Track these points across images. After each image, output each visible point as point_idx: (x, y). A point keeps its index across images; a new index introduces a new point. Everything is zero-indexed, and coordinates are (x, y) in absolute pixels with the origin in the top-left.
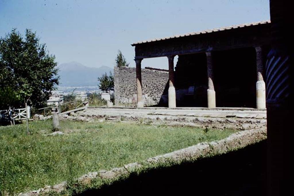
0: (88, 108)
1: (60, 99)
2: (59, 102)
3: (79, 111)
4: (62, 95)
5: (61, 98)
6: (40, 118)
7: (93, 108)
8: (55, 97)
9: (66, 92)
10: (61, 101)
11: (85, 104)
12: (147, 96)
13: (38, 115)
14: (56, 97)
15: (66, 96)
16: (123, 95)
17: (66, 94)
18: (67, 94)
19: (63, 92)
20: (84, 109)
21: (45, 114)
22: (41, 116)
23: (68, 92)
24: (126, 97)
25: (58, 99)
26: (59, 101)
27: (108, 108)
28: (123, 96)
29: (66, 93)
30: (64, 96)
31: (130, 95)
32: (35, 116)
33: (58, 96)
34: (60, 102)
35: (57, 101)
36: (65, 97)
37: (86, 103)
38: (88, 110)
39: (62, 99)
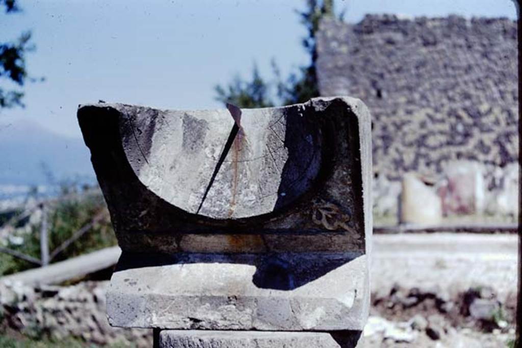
27: (411, 231)
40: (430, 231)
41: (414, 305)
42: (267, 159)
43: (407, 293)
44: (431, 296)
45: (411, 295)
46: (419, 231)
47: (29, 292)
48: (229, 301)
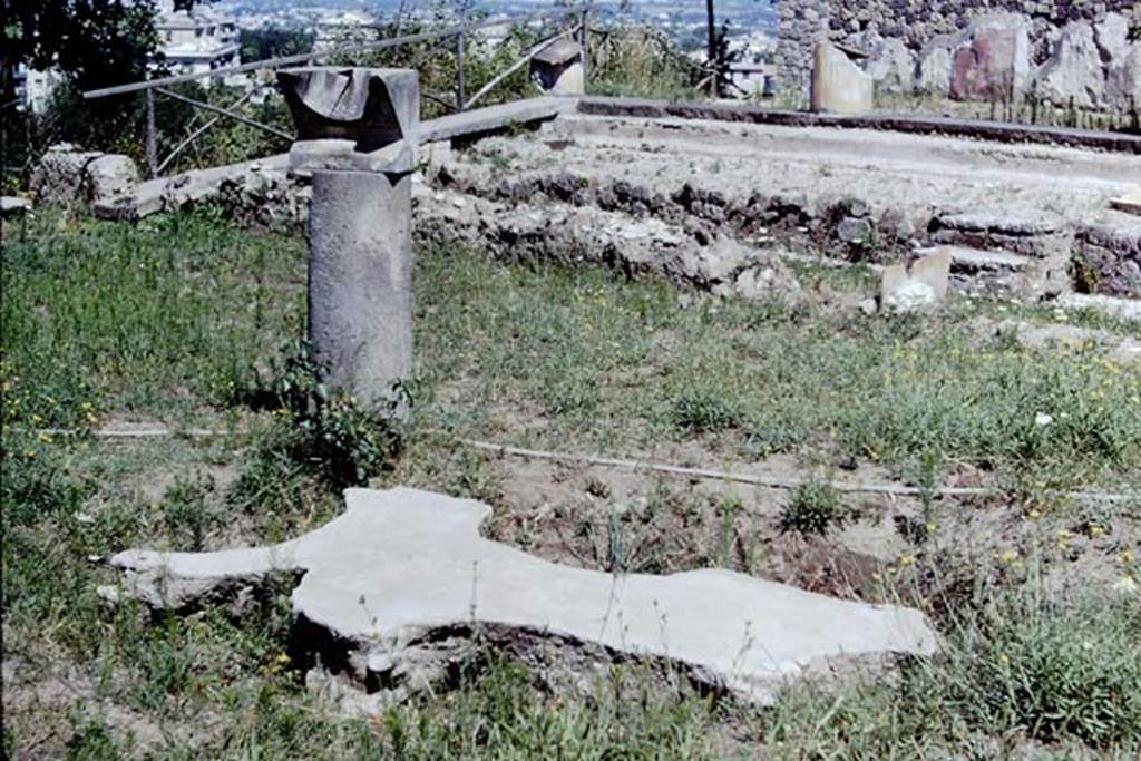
0: (586, 108)
1: (220, 45)
2: (213, 67)
3: (503, 130)
4: (232, 27)
5: (225, 40)
6: (103, 186)
7: (648, 111)
8: (193, 33)
9: (254, 13)
10: (229, 57)
11: (549, 73)
12: (1121, 39)
13: (77, 160)
14: (199, 32)
15: (256, 35)
16: (862, 15)
17: (251, 24)
18: (261, 22)
19: (237, 13)
20: (550, 119)
21: (152, 147)
22: (112, 169)
23: (265, 13)
24: (895, 34)
25: (209, 46)
26: (218, 58)
28: (864, 24)
29: (255, 18)
30: (244, 32)
31: (936, 16)
32: (47, 157)
33: (211, 31)
34: (223, 64)
35: (204, 60)
36: (246, 37)
37: (568, 64)
38: (588, 130)
39: (235, 47)
40: (847, 124)
41: (775, 220)
42: (362, 94)
43: (768, 204)
44: (795, 209)
45: (771, 208)
46: (831, 124)
47: (281, 176)
48: (341, 157)
